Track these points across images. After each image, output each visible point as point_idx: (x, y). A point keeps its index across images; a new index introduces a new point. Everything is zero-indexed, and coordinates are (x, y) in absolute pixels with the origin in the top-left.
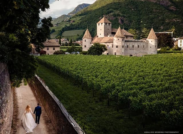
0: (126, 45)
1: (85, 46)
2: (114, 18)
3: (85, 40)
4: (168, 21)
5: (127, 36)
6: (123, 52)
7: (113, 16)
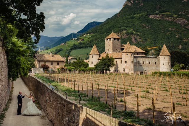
0: (136, 61)
1: (92, 62)
2: (127, 36)
3: (92, 56)
4: (186, 40)
5: (138, 53)
6: (132, 67)
7: (126, 35)
